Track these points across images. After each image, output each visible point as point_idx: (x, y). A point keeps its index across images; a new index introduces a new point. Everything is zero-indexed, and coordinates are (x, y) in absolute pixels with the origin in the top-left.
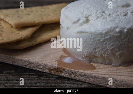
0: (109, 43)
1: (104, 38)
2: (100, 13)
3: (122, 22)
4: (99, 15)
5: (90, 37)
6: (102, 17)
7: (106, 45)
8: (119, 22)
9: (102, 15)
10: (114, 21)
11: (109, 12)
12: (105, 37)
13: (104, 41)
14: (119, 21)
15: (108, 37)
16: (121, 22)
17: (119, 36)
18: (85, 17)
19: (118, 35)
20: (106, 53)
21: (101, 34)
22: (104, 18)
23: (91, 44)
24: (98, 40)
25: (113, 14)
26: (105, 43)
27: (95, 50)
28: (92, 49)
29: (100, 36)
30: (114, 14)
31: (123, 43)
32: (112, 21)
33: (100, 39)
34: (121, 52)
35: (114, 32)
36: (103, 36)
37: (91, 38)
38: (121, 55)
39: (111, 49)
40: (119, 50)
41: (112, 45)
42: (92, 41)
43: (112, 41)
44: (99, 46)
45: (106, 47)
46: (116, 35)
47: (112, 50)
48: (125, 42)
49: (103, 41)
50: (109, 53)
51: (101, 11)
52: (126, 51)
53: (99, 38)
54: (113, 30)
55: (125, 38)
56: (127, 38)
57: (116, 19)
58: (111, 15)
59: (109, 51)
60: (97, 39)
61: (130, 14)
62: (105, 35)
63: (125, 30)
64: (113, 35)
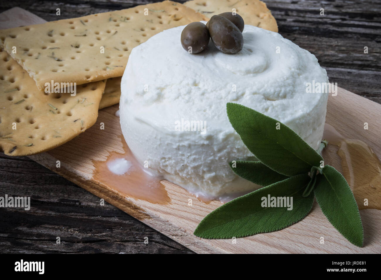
0: (189, 154)
1: (178, 144)
2: (188, 84)
3: (219, 117)
4: (183, 91)
5: (154, 136)
6: (187, 97)
7: (183, 158)
8: (213, 117)
9: (189, 92)
10: (205, 111)
11: (206, 87)
12: (180, 141)
13: (178, 149)
14: (213, 114)
15: (186, 143)
16: (216, 117)
17: (208, 145)
18: (158, 89)
19: (206, 142)
20: (185, 172)
21: (173, 135)
22: (188, 101)
23: (156, 148)
24: (168, 144)
25: (212, 91)
26: (180, 152)
27: (163, 160)
28: (159, 157)
29: (171, 138)
30: (214, 92)
31: (217, 158)
32: (200, 111)
33: (171, 144)
34: (213, 174)
35: (197, 136)
36: (177, 139)
37: (156, 138)
38: (214, 180)
39: (192, 166)
40: (210, 171)
41: (194, 160)
42: (158, 143)
43: (193, 152)
44: (170, 156)
45: (184, 161)
46: (202, 142)
47: (196, 168)
48: (220, 158)
49: (176, 149)
50: (190, 173)
51: (191, 82)
52: (224, 175)
53: (170, 142)
54: (195, 133)
55: (220, 150)
56: (225, 151)
57: (210, 106)
58: (207, 95)
59: (189, 168)
60: (166, 143)
61: (248, 97)
62: (180, 139)
63: (221, 136)
64: (194, 142)
